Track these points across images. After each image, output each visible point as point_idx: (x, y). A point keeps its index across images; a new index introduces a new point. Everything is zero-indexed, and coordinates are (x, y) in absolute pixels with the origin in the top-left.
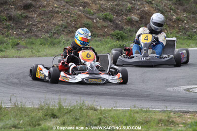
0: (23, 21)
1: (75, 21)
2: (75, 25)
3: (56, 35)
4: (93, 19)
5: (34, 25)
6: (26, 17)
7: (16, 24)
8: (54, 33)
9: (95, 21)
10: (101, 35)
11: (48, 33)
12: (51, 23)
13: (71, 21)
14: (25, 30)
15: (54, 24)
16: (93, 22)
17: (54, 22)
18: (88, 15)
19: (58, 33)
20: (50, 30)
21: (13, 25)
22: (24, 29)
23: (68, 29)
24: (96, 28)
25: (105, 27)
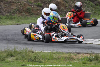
1: (23, 7)
2: (23, 9)
3: (13, 14)
5: (2, 9)
8: (12, 13)
9: (33, 7)
10: (36, 14)
11: (9, 13)
12: (10, 8)
13: (20, 7)
15: (12, 9)
16: (32, 7)
17: (12, 7)
18: (29, 4)
19: (14, 13)
20: (10, 11)
23: (19, 11)
24: (34, 10)
25: (38, 10)
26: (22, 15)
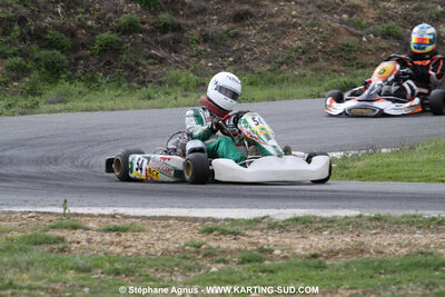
0: (229, 42)
1: (324, 40)
2: (324, 47)
3: (285, 67)
4: (361, 36)
5: (248, 50)
6: (236, 36)
7: (216, 49)
8: (282, 63)
9: (364, 39)
11: (269, 62)
12: (279, 45)
13: (316, 40)
14: (231, 59)
15: (285, 47)
16: (361, 40)
17: (285, 42)
18: (352, 29)
19: (288, 62)
20: (275, 58)
21: (209, 50)
22: (229, 57)
23: (307, 55)
24: (365, 51)
25: (384, 49)
26: (316, 70)
